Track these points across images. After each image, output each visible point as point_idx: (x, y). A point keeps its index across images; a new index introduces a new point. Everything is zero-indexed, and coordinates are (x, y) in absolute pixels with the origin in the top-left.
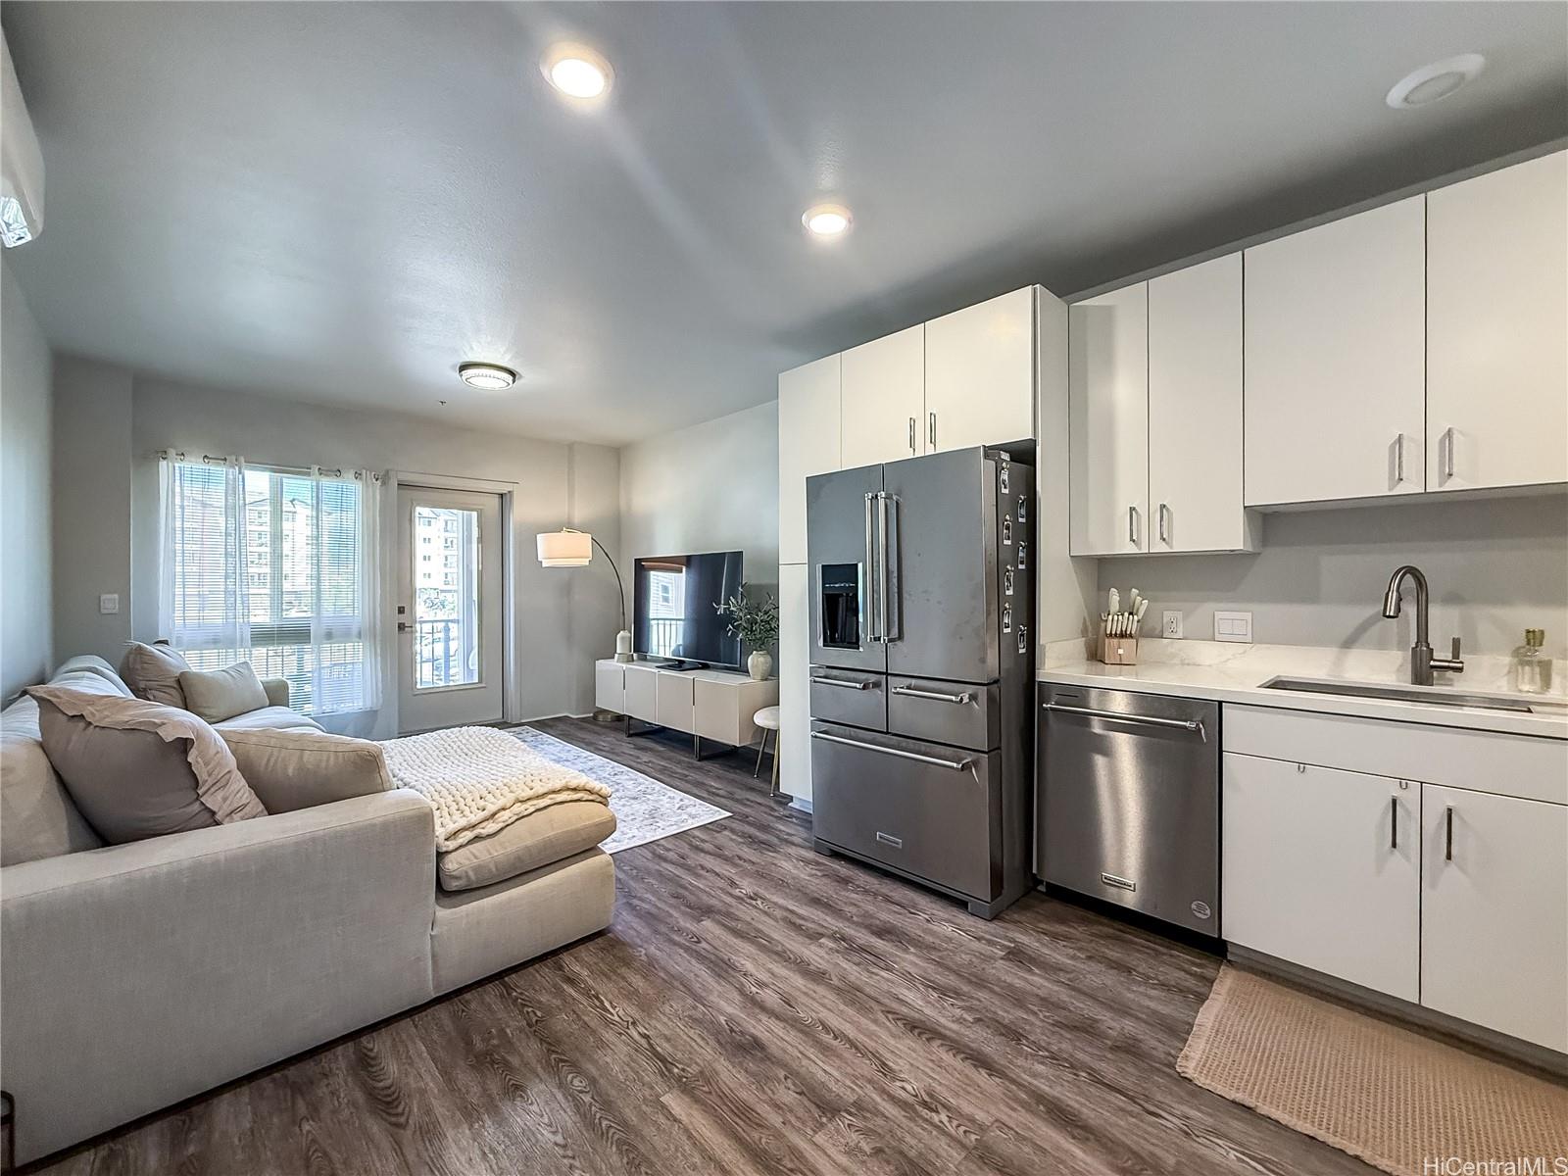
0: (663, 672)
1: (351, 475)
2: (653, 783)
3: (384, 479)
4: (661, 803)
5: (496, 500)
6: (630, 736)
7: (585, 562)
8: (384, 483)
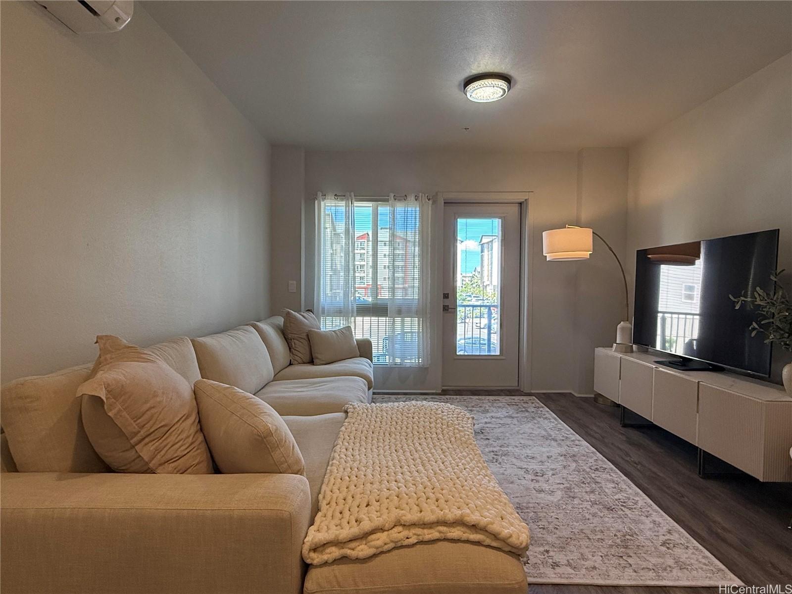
0: (662, 369)
1: (413, 198)
2: (637, 494)
3: (433, 199)
4: (642, 527)
5: (515, 209)
6: (625, 426)
7: (587, 255)
8: (434, 202)
